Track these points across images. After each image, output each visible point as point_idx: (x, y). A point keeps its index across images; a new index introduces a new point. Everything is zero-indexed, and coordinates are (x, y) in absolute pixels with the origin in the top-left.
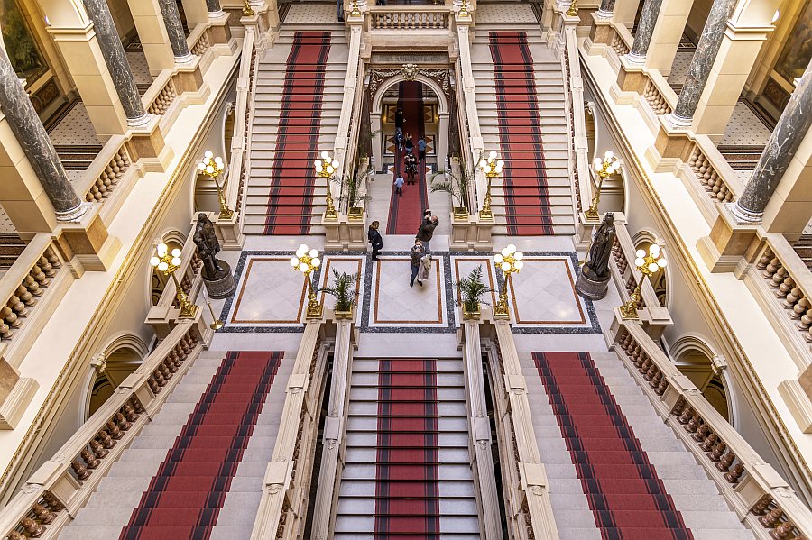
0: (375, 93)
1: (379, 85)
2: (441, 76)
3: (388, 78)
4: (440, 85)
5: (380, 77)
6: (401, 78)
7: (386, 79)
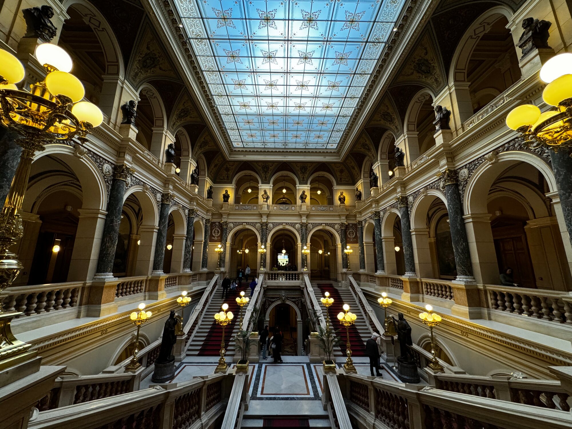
0: (267, 309)
1: (269, 305)
2: (297, 301)
3: (275, 301)
4: (297, 305)
5: (270, 301)
6: (279, 302)
7: (273, 302)
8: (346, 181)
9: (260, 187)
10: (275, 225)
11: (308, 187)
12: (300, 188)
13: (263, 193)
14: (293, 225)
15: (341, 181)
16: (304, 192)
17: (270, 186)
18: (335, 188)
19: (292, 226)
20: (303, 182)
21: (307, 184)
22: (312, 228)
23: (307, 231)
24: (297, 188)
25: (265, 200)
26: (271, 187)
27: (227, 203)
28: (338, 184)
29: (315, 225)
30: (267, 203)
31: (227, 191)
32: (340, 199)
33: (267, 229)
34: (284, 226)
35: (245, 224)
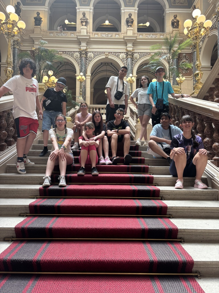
8: (181, 3)
9: (78, 11)
10: (96, 54)
11: (135, 10)
12: (125, 11)
13: (82, 16)
14: (117, 54)
15: (175, 3)
16: (130, 15)
17: (90, 9)
18: (167, 12)
19: (115, 56)
20: (129, 3)
21: (134, 6)
22: (138, 58)
23: (133, 62)
24: (123, 11)
25: (84, 24)
26: (92, 11)
27: (39, 26)
28: (171, 7)
29: (142, 55)
30: (86, 28)
31: (38, 14)
32: (173, 24)
33: (86, 59)
34: (106, 55)
35: (62, 52)
